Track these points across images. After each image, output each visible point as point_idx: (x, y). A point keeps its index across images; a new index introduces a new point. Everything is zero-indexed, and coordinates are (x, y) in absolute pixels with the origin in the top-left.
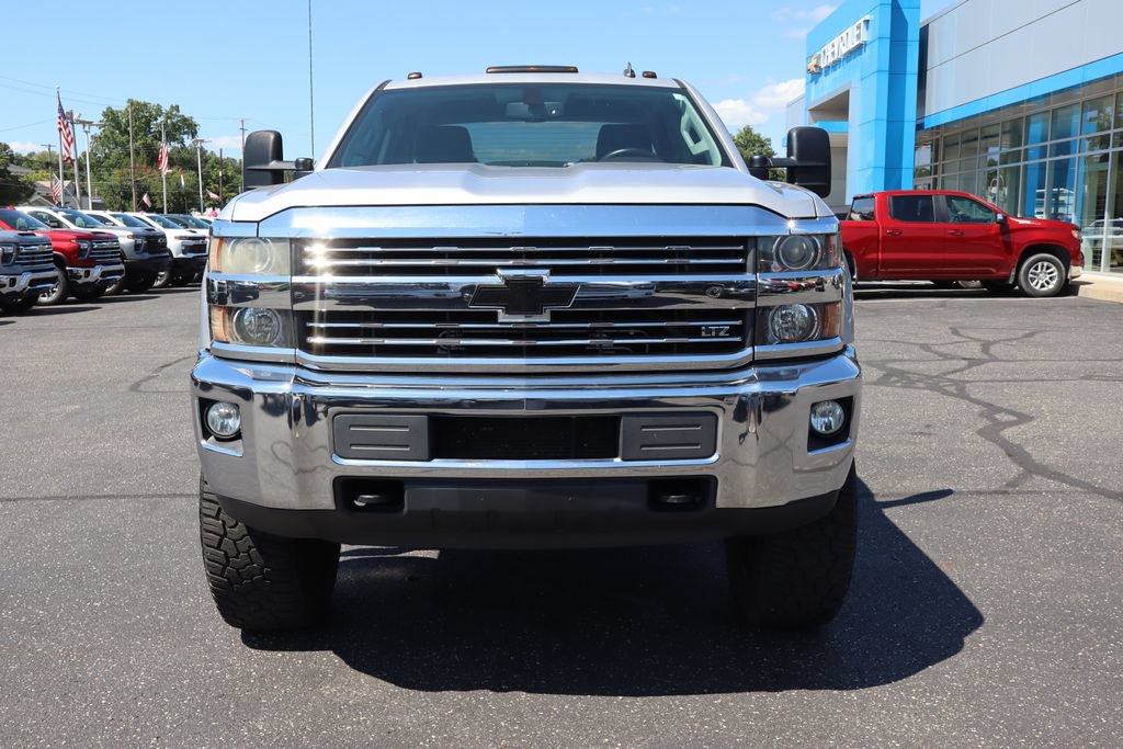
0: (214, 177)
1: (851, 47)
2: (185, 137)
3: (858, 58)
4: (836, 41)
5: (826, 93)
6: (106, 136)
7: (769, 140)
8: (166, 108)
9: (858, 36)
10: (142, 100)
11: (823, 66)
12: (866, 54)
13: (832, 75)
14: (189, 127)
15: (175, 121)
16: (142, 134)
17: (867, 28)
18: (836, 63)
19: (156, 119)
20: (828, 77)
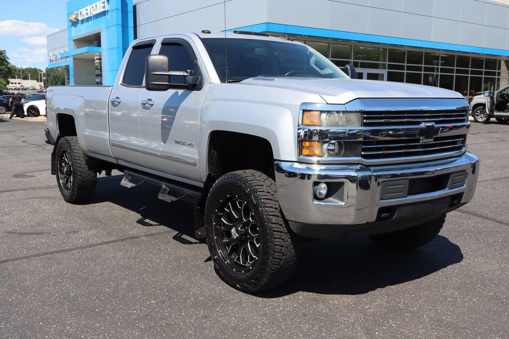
1: (99, 12)
3: (103, 17)
4: (89, 7)
5: (82, 33)
7: (5, 51)
9: (104, 7)
11: (80, 19)
12: (108, 16)
13: (86, 24)
17: (108, 4)
18: (88, 19)
20: (83, 25)
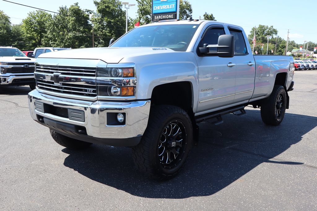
0: (280, 46)
2: (274, 35)
6: (252, 35)
8: (269, 27)
10: (263, 25)
14: (275, 32)
15: (271, 30)
16: (261, 34)
19: (266, 30)
